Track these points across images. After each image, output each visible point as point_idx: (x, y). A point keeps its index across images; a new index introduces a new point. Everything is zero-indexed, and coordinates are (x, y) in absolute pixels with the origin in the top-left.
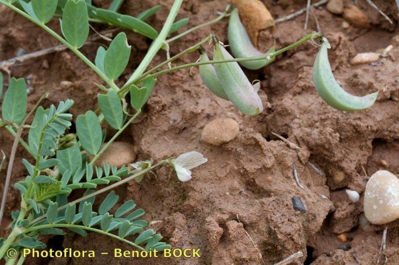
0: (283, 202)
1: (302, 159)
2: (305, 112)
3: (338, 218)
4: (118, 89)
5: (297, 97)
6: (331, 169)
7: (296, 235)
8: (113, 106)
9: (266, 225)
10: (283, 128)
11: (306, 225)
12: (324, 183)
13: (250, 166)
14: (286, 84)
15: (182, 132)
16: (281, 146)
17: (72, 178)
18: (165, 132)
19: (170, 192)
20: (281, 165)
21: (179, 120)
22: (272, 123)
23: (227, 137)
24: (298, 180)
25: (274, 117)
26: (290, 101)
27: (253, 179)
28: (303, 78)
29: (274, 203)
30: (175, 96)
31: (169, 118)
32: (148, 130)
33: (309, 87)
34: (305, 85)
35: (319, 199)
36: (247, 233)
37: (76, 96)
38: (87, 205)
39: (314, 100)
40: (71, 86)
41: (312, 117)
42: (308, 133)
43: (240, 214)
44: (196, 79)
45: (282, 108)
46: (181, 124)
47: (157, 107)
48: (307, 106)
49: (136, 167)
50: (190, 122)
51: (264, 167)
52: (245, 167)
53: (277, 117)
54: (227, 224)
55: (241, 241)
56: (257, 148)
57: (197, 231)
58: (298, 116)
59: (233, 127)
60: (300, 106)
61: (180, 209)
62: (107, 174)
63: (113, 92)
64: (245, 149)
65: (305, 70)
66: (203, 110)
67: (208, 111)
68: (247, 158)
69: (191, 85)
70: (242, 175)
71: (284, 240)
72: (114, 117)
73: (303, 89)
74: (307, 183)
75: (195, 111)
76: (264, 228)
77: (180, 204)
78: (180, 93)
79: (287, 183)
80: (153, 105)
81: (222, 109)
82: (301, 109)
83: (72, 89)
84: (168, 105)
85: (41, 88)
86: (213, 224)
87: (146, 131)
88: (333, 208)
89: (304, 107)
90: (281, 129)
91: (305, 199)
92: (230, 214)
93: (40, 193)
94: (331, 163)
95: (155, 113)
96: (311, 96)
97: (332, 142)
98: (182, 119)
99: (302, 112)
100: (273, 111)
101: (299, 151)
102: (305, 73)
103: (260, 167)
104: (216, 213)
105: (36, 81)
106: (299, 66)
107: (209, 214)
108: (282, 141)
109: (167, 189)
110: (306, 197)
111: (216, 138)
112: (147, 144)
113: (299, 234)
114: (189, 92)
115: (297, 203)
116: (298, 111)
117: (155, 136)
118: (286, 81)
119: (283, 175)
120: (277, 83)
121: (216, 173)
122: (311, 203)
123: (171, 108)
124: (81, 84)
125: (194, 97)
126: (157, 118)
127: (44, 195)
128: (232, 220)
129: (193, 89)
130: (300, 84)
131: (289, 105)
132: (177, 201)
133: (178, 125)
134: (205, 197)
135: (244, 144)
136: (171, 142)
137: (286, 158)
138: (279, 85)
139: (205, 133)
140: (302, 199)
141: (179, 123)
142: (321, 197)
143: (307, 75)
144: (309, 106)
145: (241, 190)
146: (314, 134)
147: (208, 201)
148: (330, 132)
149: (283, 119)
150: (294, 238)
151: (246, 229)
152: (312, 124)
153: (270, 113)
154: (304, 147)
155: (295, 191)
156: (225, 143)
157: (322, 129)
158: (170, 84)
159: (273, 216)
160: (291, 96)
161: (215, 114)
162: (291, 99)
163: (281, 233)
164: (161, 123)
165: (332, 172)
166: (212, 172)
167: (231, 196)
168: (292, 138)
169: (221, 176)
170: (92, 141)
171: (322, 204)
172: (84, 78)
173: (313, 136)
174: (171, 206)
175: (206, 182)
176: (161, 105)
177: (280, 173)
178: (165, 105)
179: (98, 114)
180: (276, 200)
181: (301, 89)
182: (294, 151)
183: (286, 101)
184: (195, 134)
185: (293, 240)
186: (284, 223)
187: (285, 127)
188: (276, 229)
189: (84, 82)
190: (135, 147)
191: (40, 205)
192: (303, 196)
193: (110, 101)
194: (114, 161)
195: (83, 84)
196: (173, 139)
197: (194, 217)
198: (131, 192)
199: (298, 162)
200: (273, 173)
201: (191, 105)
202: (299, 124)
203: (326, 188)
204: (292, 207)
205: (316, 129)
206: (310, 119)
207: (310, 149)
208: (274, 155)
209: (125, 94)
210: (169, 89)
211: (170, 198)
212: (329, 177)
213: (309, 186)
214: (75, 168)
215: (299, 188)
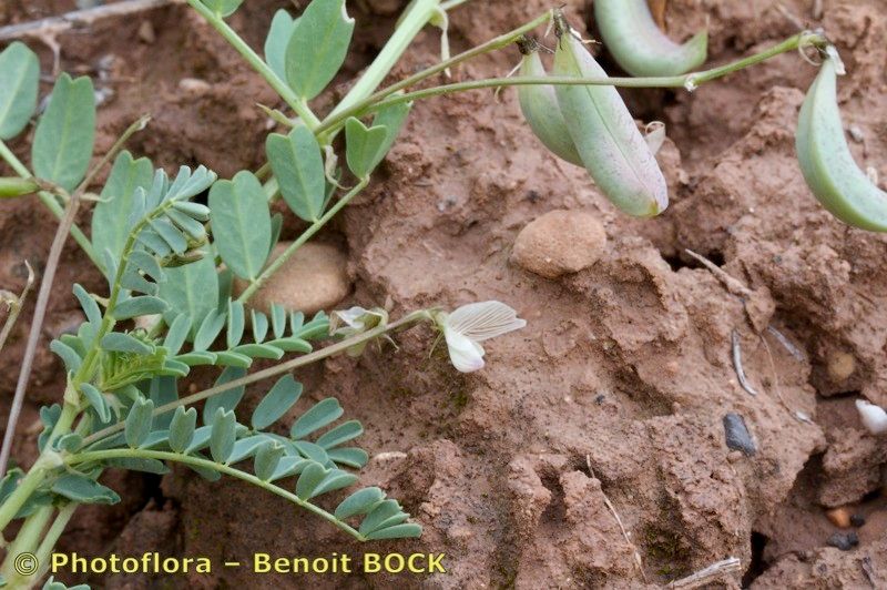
0: (701, 428)
1: (755, 320)
2: (769, 200)
3: (832, 469)
4: (316, 123)
5: (754, 161)
6: (823, 345)
7: (729, 514)
8: (301, 164)
9: (655, 485)
10: (713, 236)
11: (753, 485)
12: (805, 379)
13: (627, 335)
14: (727, 121)
15: (465, 233)
16: (705, 285)
17: (192, 334)
18: (426, 229)
19: (429, 383)
20: (702, 334)
21: (461, 201)
22: (689, 222)
23: (577, 260)
24: (741, 372)
25: (693, 207)
26: (735, 172)
27: (633, 367)
28: (771, 116)
29: (680, 432)
30: (455, 142)
31: (437, 197)
32: (385, 224)
33: (784, 139)
34: (774, 135)
35: (791, 419)
36: (608, 502)
37: (215, 122)
38: (225, 415)
39: (793, 171)
40: (206, 96)
41: (787, 215)
42: (773, 255)
43: (596, 456)
44: (510, 100)
45: (713, 189)
46: (466, 214)
47: (410, 170)
48: (776, 186)
49: (349, 321)
50: (489, 208)
51: (662, 338)
52: (614, 337)
53: (701, 208)
54: (561, 479)
55: (595, 524)
56: (647, 291)
57: (487, 489)
58: (752, 210)
59: (593, 235)
60: (758, 184)
61: (449, 428)
62: (279, 330)
63: (303, 128)
64: (617, 292)
65: (777, 95)
66: (521, 183)
67: (534, 184)
68: (621, 315)
69: (497, 113)
70: (607, 356)
71: (698, 525)
72: (302, 192)
73: (768, 144)
74: (763, 377)
75: (501, 183)
76: (651, 492)
77: (451, 415)
78: (467, 135)
79: (714, 376)
80: (401, 164)
81: (569, 181)
82: (760, 193)
83: (208, 103)
84: (436, 165)
85: (133, 90)
86: (527, 479)
87: (378, 227)
88: (823, 442)
89: (769, 189)
90: (708, 238)
91: (754, 420)
92: (569, 454)
93: (113, 371)
94: (826, 333)
95: (404, 183)
96: (788, 160)
97: (830, 283)
98: (470, 199)
99: (763, 199)
100: (692, 192)
101: (749, 299)
102: (775, 104)
103: (650, 338)
104: (537, 447)
105: (122, 73)
106: (761, 79)
107: (519, 447)
108: (710, 270)
109: (421, 376)
110: (759, 415)
111: (549, 260)
112: (379, 258)
113: (735, 511)
114: (490, 131)
115: (735, 431)
116: (754, 198)
117: (401, 240)
118: (729, 112)
119: (707, 358)
120: (706, 115)
121: (542, 345)
122: (769, 432)
123: (443, 170)
124: (229, 92)
125: (502, 146)
126: (407, 196)
127: (123, 375)
128: (576, 470)
129: (501, 125)
130: (763, 130)
131: (732, 182)
132: (445, 406)
133: (457, 216)
134: (512, 405)
135: (615, 278)
136: (440, 255)
137: (717, 317)
138: (711, 120)
139: (521, 244)
140: (748, 421)
141: (461, 210)
142: (793, 416)
143: (779, 108)
144: (781, 187)
145: (602, 392)
146: (788, 260)
147: (519, 416)
148: (827, 257)
149: (715, 214)
150: (723, 521)
151: (606, 493)
152: (785, 231)
153: (684, 197)
154: (762, 290)
155: (733, 398)
156: (569, 274)
157: (808, 249)
158: (444, 109)
159: (675, 462)
160: (737, 158)
161: (551, 193)
162: (739, 166)
163: (692, 507)
164: (416, 209)
165: (825, 353)
166: (533, 343)
167: (575, 406)
168: (735, 266)
169: (554, 354)
170: (247, 246)
171: (795, 434)
172: (237, 78)
173: (785, 265)
174: (428, 419)
175: (517, 367)
176: (419, 164)
177: (699, 352)
178: (430, 165)
179: (263, 181)
180: (685, 425)
181: (763, 144)
182: (736, 299)
183: (724, 171)
184: (498, 242)
185: (720, 526)
186: (702, 483)
187: (720, 235)
188: (679, 497)
189: (235, 88)
190: (349, 264)
191: (112, 400)
192: (751, 414)
193: (295, 152)
194: (296, 295)
195: (233, 93)
196: (445, 247)
197: (481, 453)
198: (333, 373)
199: (745, 326)
200: (683, 352)
201: (493, 168)
202: (754, 229)
203: (808, 391)
204: (722, 441)
205: (793, 246)
206: (780, 218)
207: (776, 295)
208: (687, 308)
209: (334, 134)
210: (441, 121)
211: (427, 396)
212: (818, 364)
213: (767, 385)
214: (200, 310)
215: (743, 393)
